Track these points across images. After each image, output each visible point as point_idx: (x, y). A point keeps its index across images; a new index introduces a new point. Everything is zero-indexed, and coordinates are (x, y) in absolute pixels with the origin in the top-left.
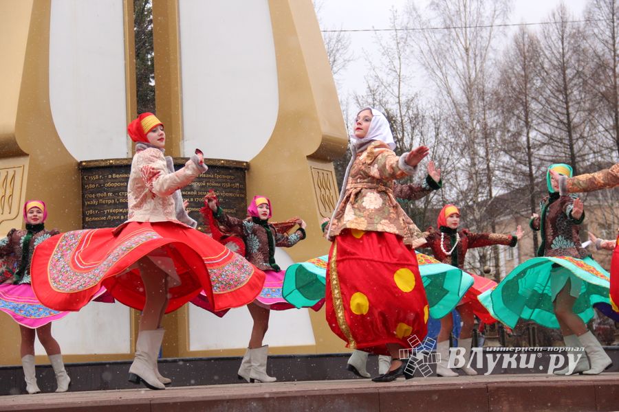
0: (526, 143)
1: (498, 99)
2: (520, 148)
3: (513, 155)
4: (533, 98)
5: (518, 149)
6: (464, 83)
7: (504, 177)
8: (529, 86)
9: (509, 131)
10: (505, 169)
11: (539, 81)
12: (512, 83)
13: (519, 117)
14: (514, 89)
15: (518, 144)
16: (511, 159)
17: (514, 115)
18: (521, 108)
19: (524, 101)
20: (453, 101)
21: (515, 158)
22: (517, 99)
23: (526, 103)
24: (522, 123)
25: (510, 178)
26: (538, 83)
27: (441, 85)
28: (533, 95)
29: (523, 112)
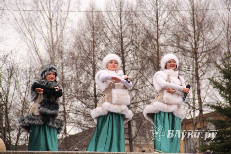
0: (93, 92)
1: (73, 58)
2: (89, 96)
3: (84, 100)
4: (99, 59)
5: (87, 97)
6: (48, 44)
7: (76, 119)
8: (96, 49)
9: (81, 83)
10: (77, 112)
11: (104, 46)
12: (83, 46)
13: (88, 73)
14: (85, 51)
15: (88, 94)
16: (82, 104)
17: (85, 70)
18: (90, 65)
19: (93, 60)
20: (40, 58)
21: (85, 104)
22: (88, 58)
23: (94, 63)
24: (91, 77)
25: (81, 118)
26: (103, 47)
27: (30, 45)
28: (99, 56)
29: (91, 69)
